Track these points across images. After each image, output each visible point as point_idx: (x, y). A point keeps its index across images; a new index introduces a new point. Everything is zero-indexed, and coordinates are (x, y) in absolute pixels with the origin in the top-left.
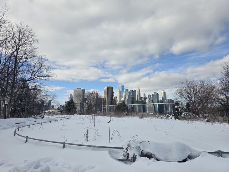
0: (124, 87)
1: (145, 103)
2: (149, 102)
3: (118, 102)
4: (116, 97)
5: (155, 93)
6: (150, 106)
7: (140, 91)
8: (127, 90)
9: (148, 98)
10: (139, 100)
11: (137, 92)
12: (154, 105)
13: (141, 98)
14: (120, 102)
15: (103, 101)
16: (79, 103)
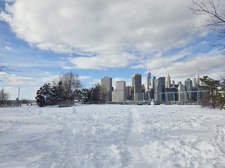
0: (150, 74)
1: (177, 90)
2: (181, 89)
3: (146, 90)
4: (144, 85)
5: (187, 79)
6: (183, 93)
7: (170, 78)
8: (155, 77)
9: (180, 85)
10: (168, 87)
11: (166, 80)
12: (187, 93)
13: (171, 85)
14: (148, 90)
15: (130, 89)
16: (107, 92)
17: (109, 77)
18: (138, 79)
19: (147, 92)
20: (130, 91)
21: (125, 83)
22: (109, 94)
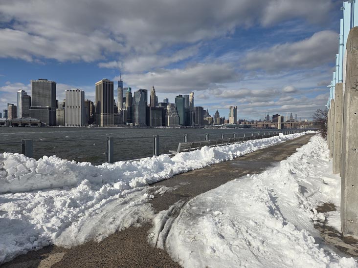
1: (166, 111)
2: (171, 110)
3: (119, 109)
12: (178, 115)
14: (122, 109)
15: (91, 106)
16: (46, 108)
17: (50, 81)
18: (107, 88)
19: (122, 112)
20: (91, 109)
21: (83, 93)
22: (50, 112)
